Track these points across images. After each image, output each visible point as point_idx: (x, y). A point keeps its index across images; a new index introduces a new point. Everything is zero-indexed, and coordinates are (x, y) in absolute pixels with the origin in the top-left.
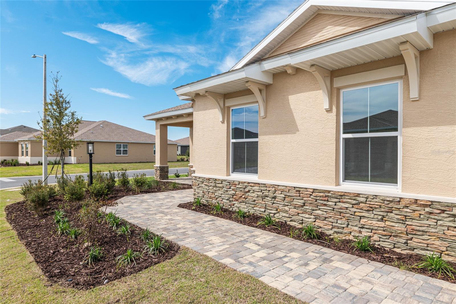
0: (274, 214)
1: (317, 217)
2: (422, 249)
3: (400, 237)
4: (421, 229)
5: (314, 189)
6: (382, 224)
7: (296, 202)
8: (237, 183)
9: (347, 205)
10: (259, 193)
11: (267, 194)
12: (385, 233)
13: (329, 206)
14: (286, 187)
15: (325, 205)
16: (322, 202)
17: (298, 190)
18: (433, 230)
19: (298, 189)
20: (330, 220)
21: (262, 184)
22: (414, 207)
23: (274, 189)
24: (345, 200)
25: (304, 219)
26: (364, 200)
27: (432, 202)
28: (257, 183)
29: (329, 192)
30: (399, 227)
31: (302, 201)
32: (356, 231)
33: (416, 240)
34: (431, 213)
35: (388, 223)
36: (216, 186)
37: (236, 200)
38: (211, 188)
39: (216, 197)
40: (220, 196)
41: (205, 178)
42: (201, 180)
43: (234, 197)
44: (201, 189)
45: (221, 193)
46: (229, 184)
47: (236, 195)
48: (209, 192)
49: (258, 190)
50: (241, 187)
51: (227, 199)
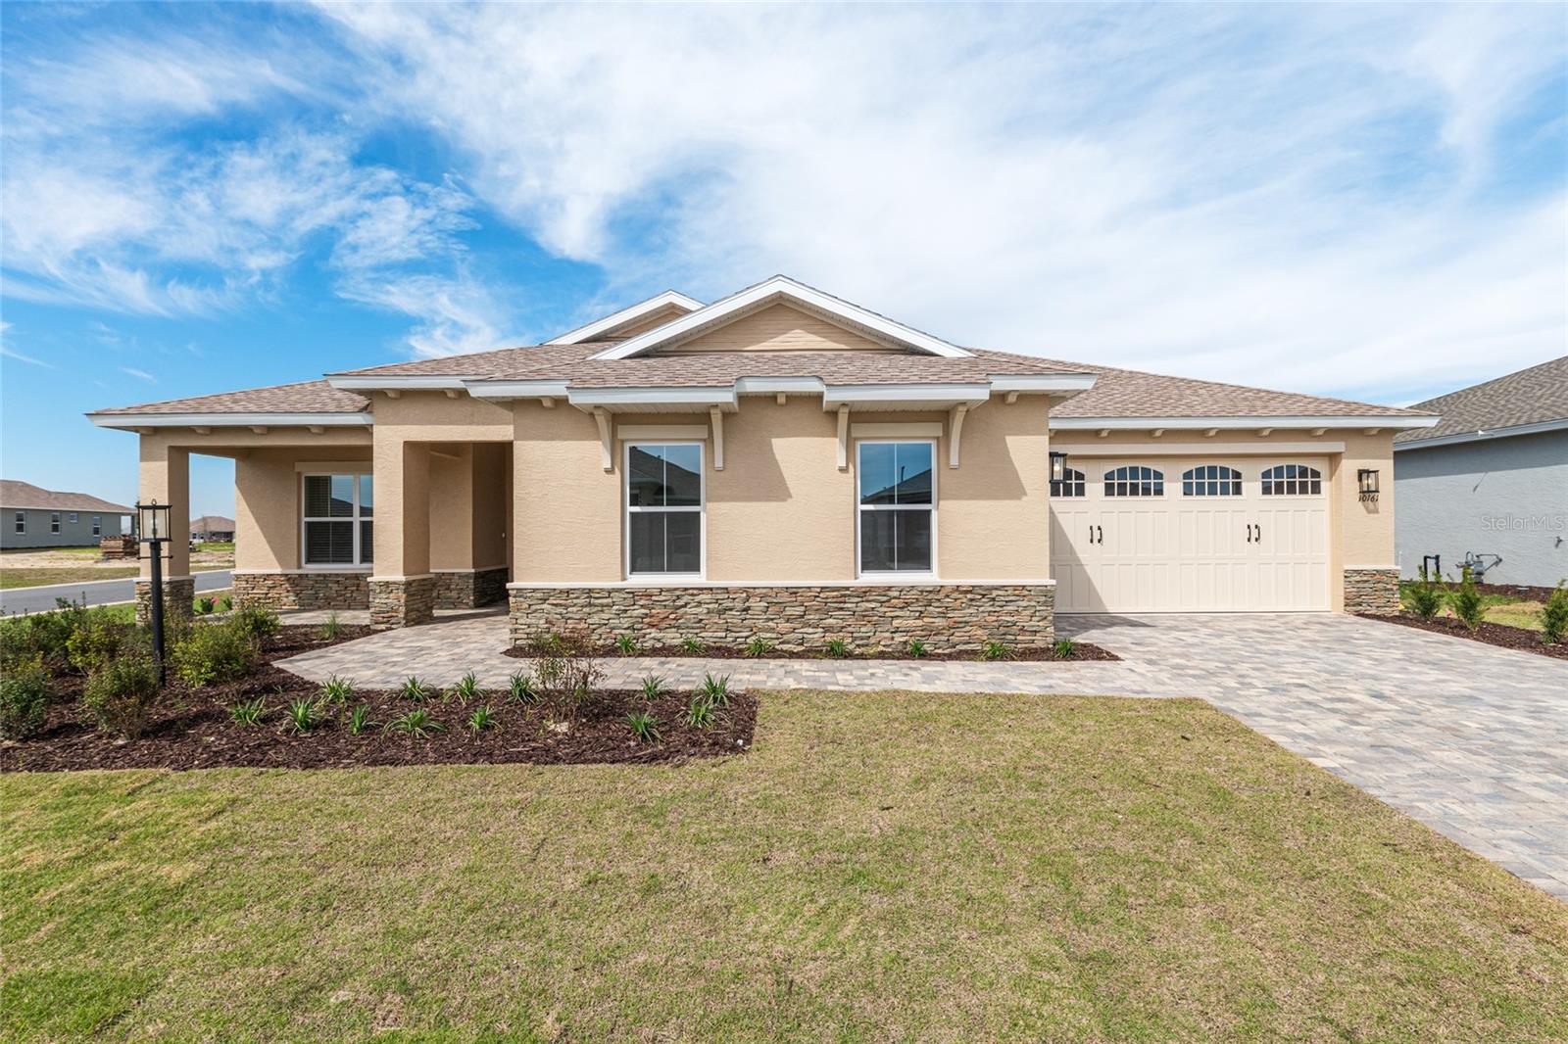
0: (746, 637)
1: (827, 629)
2: (965, 644)
3: (942, 634)
4: (964, 619)
5: (822, 588)
6: (919, 622)
7: (789, 611)
8: (656, 592)
9: (873, 605)
10: (710, 606)
11: (730, 605)
12: (923, 633)
13: (848, 609)
14: (772, 588)
15: (841, 609)
16: (836, 605)
17: (793, 592)
18: (975, 619)
19: (794, 590)
20: (849, 629)
21: (718, 588)
22: (956, 595)
23: (744, 595)
24: (871, 598)
25: (805, 636)
26: (896, 594)
27: (973, 587)
28: (706, 589)
29: (847, 589)
30: (940, 622)
31: (803, 608)
32: (885, 638)
33: (959, 634)
34: (972, 600)
35: (925, 620)
36: (590, 605)
37: (651, 626)
38: (575, 609)
39: (591, 626)
40: (606, 624)
41: (555, 589)
42: (539, 595)
43: (646, 620)
44: (539, 615)
45: (606, 616)
46: (631, 595)
47: (651, 617)
48: (569, 618)
49: (708, 601)
50: (664, 598)
51: (626, 626)
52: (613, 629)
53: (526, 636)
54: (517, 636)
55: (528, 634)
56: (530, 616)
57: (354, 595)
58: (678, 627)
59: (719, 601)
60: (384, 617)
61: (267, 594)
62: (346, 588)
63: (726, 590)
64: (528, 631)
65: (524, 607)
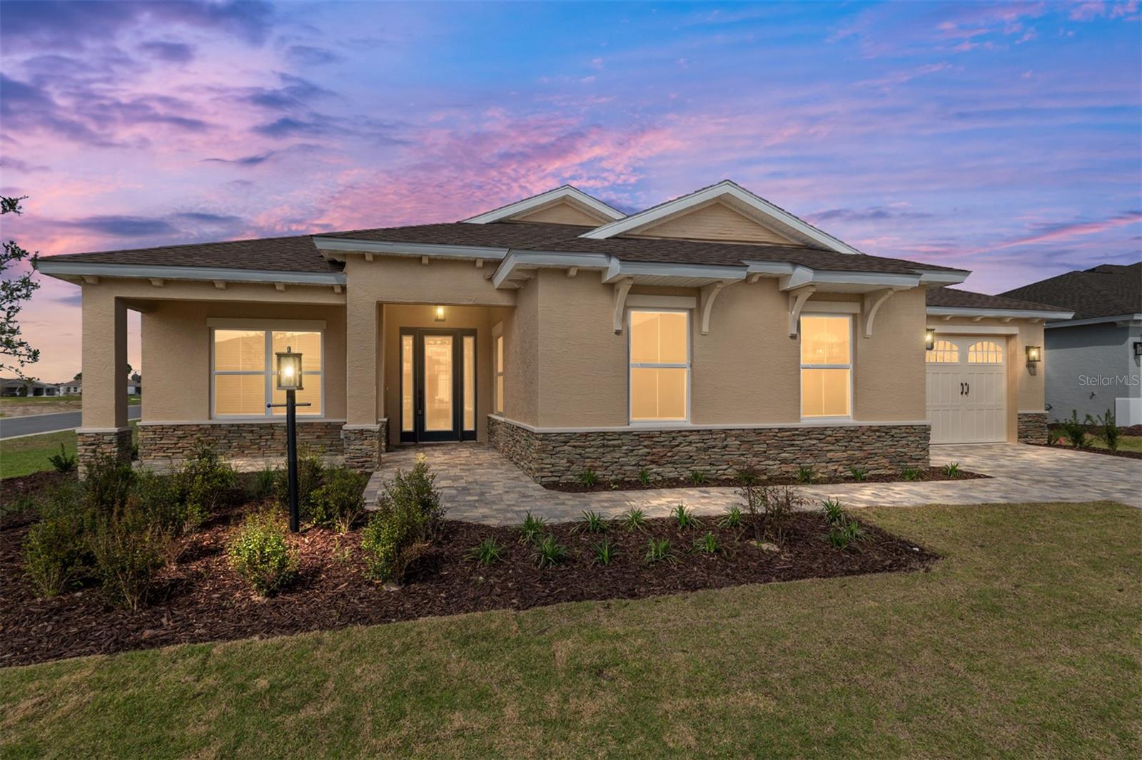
0: (725, 470)
1: (784, 461)
2: (875, 470)
3: (860, 463)
4: (875, 451)
5: (779, 429)
6: (845, 455)
7: (756, 448)
9: (814, 442)
10: (699, 445)
11: (714, 443)
12: (848, 462)
13: (797, 445)
14: (744, 430)
15: (792, 445)
16: (788, 442)
17: (758, 432)
18: (881, 451)
19: (760, 431)
20: (798, 461)
21: (704, 431)
22: (869, 433)
23: (723, 435)
24: (813, 436)
25: (768, 467)
26: (830, 433)
27: (880, 427)
29: (797, 429)
30: (858, 454)
31: (765, 446)
32: (823, 467)
33: (871, 463)
34: (879, 437)
35: (849, 452)
36: (604, 446)
37: (653, 462)
38: (592, 450)
39: (605, 464)
40: (616, 462)
41: (575, 433)
42: (562, 438)
43: (649, 458)
44: (562, 456)
45: (618, 456)
46: (637, 438)
47: (652, 455)
48: (588, 458)
49: (697, 441)
50: (663, 439)
51: (633, 463)
52: (622, 466)
53: (550, 474)
54: (543, 474)
55: (552, 472)
56: (553, 457)
57: (268, 443)
58: (674, 463)
59: (705, 441)
60: (358, 462)
61: (176, 444)
62: (261, 436)
63: (710, 431)
64: (552, 469)
65: (549, 449)
